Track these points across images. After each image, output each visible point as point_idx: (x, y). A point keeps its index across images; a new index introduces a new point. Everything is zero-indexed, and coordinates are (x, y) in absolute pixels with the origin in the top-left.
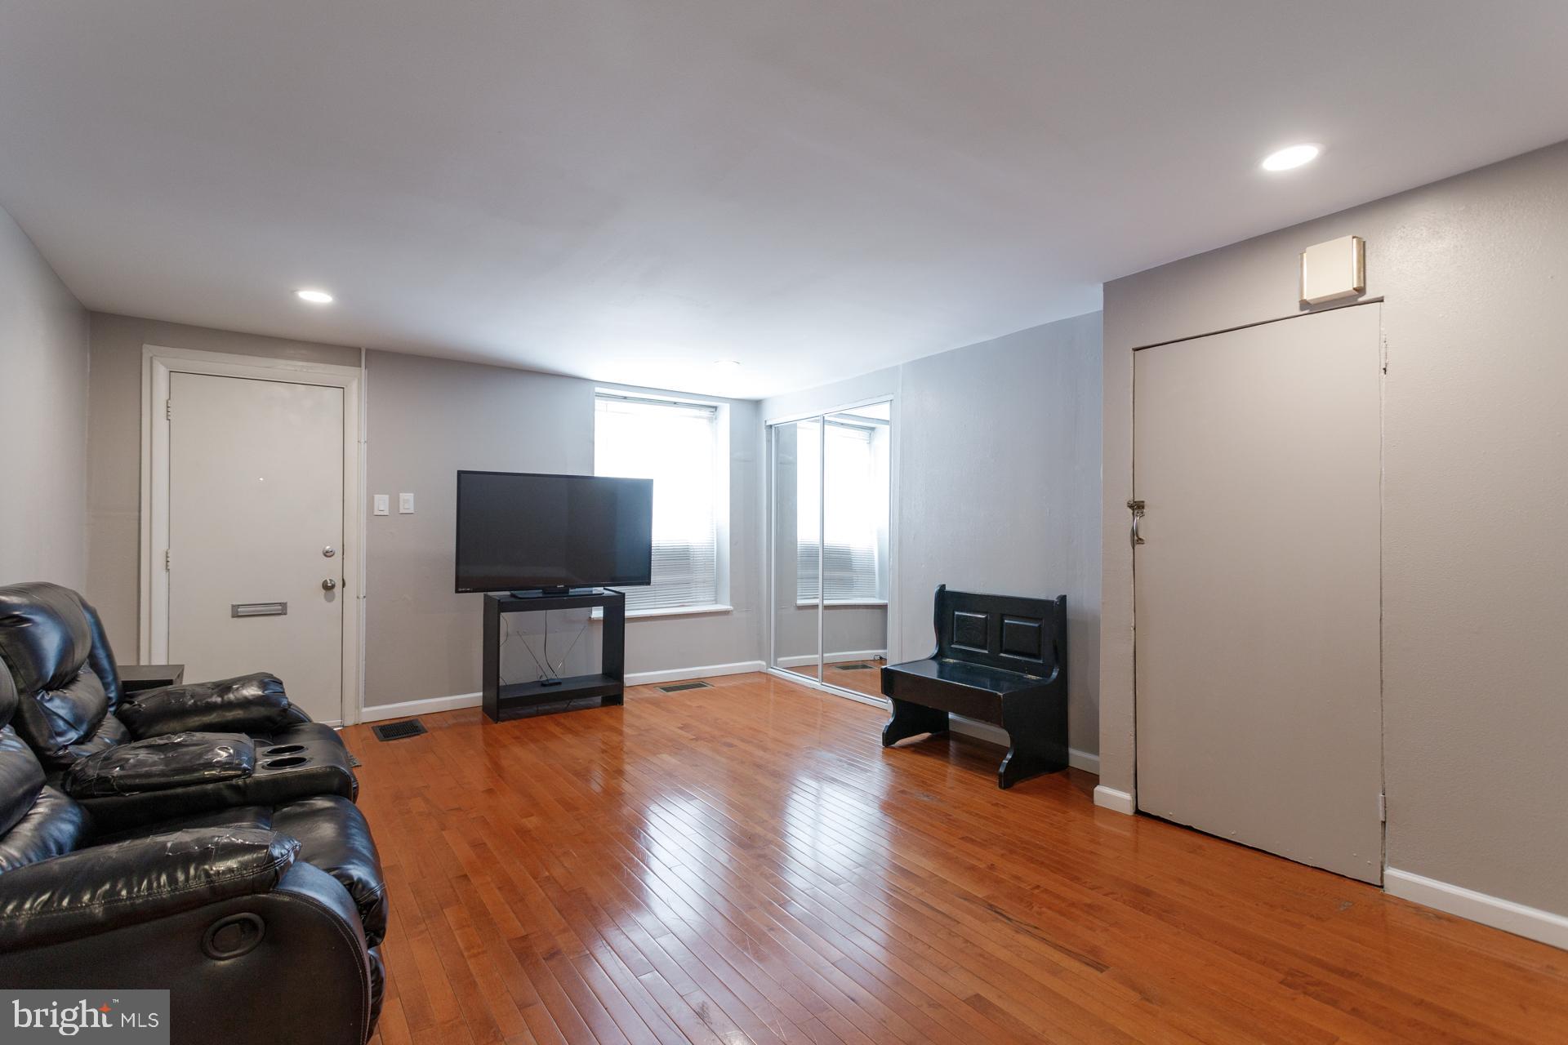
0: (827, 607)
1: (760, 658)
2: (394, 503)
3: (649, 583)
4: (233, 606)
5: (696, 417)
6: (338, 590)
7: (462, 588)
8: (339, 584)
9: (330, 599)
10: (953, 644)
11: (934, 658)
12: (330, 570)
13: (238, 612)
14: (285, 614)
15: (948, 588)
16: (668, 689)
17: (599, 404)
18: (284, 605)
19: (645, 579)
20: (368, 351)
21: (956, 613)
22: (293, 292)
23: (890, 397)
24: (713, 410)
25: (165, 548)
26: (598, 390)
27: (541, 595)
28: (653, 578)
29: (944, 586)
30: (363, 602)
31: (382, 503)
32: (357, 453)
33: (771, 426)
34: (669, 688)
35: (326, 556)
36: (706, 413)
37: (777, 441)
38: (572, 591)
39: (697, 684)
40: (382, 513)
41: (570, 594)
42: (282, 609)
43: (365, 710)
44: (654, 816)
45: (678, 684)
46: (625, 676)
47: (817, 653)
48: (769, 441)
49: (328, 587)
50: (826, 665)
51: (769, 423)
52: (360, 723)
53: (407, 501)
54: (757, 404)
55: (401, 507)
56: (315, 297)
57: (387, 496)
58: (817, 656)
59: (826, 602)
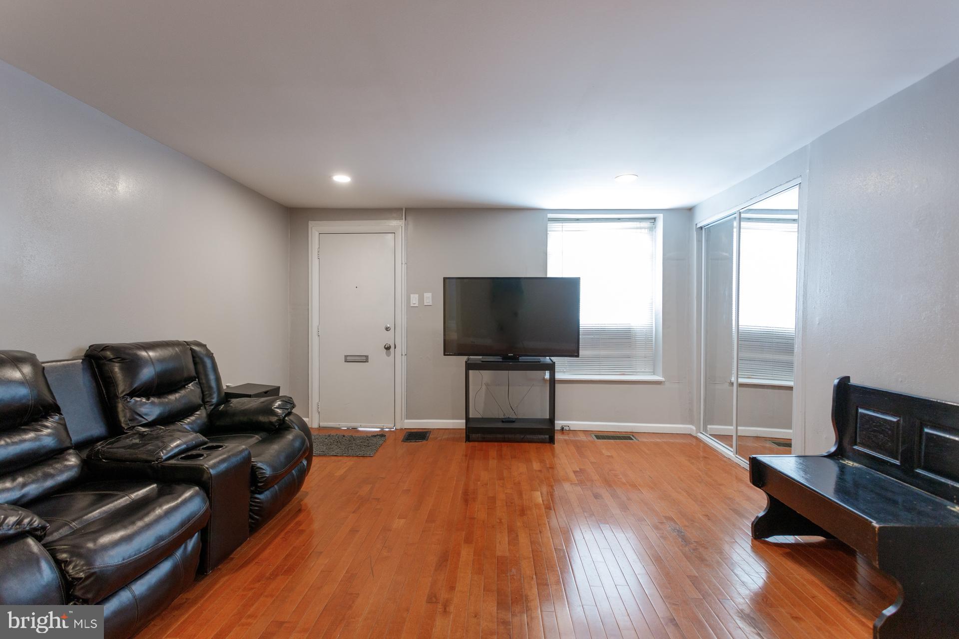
0: (742, 385)
1: (691, 423)
2: (421, 299)
3: (578, 356)
4: (345, 356)
5: (637, 228)
6: (392, 349)
7: (448, 352)
8: (393, 347)
9: (388, 355)
10: (856, 444)
11: (831, 456)
12: (388, 338)
13: (347, 359)
14: (368, 362)
15: (853, 381)
16: (598, 437)
17: (552, 226)
18: (367, 357)
19: (573, 352)
20: (406, 209)
21: (860, 410)
22: (330, 177)
23: (799, 181)
24: (653, 221)
25: (318, 324)
26: (550, 216)
27: (501, 360)
28: (581, 352)
29: (848, 378)
30: (404, 358)
31: (414, 300)
32: (401, 270)
33: (701, 228)
34: (602, 436)
35: (387, 330)
36: (646, 224)
37: (707, 241)
38: (522, 359)
39: (625, 437)
40: (415, 305)
41: (520, 360)
42: (365, 359)
43: (406, 421)
44: (579, 531)
45: (612, 434)
46: (556, 422)
47: (732, 425)
48: (699, 241)
49: (388, 348)
50: (740, 438)
51: (699, 226)
52: (404, 428)
53: (428, 296)
54: (690, 211)
55: (425, 301)
56: (342, 179)
57: (417, 295)
58: (732, 428)
59: (741, 380)
